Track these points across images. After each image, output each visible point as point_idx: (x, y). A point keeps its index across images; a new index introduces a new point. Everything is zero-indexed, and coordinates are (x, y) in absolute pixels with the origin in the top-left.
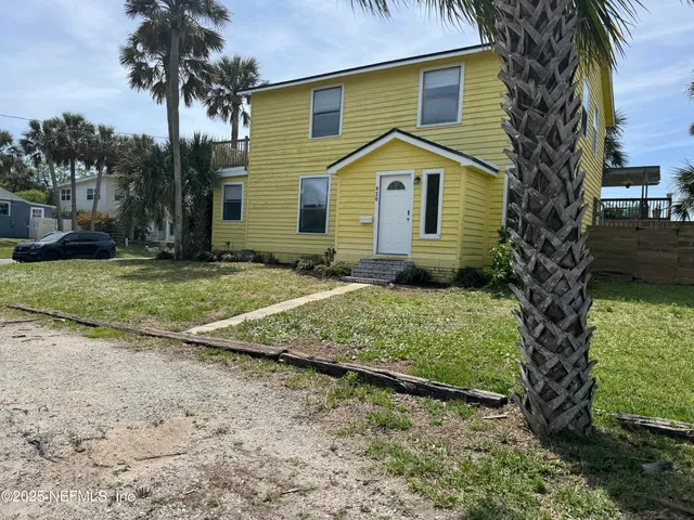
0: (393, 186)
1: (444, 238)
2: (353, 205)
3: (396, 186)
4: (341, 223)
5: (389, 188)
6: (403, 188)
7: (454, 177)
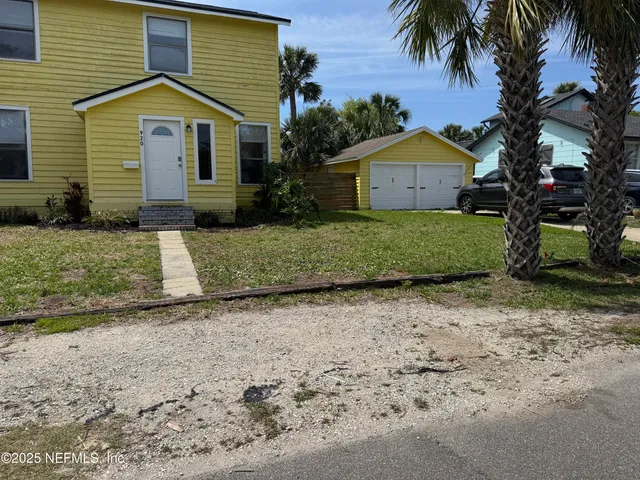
0: (158, 132)
1: (221, 183)
2: (110, 149)
3: (162, 131)
4: (96, 168)
5: (154, 133)
6: (171, 134)
7: (224, 129)
